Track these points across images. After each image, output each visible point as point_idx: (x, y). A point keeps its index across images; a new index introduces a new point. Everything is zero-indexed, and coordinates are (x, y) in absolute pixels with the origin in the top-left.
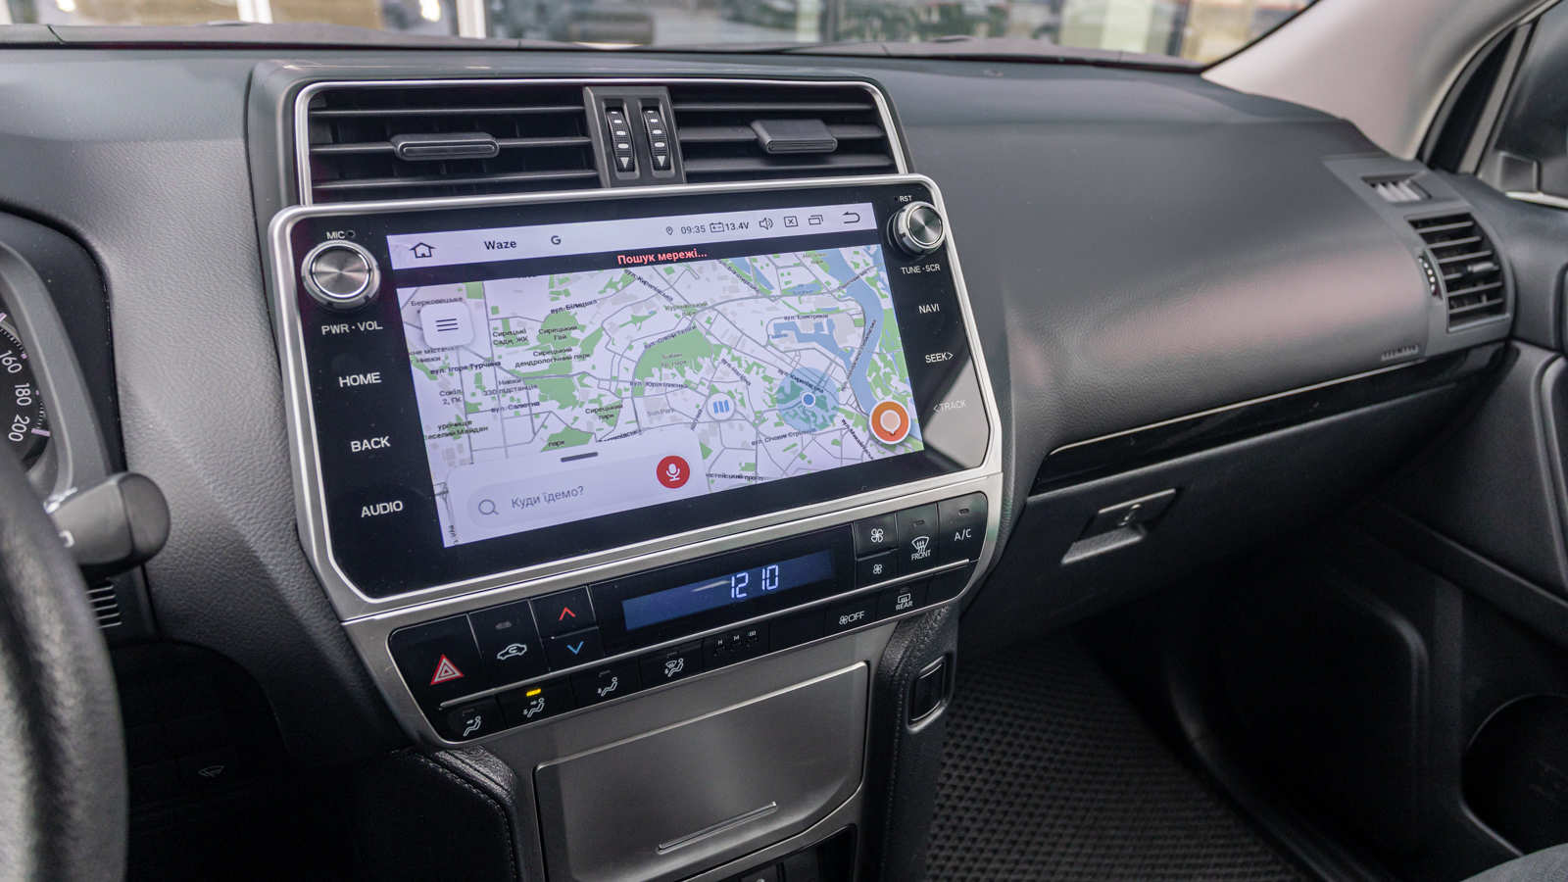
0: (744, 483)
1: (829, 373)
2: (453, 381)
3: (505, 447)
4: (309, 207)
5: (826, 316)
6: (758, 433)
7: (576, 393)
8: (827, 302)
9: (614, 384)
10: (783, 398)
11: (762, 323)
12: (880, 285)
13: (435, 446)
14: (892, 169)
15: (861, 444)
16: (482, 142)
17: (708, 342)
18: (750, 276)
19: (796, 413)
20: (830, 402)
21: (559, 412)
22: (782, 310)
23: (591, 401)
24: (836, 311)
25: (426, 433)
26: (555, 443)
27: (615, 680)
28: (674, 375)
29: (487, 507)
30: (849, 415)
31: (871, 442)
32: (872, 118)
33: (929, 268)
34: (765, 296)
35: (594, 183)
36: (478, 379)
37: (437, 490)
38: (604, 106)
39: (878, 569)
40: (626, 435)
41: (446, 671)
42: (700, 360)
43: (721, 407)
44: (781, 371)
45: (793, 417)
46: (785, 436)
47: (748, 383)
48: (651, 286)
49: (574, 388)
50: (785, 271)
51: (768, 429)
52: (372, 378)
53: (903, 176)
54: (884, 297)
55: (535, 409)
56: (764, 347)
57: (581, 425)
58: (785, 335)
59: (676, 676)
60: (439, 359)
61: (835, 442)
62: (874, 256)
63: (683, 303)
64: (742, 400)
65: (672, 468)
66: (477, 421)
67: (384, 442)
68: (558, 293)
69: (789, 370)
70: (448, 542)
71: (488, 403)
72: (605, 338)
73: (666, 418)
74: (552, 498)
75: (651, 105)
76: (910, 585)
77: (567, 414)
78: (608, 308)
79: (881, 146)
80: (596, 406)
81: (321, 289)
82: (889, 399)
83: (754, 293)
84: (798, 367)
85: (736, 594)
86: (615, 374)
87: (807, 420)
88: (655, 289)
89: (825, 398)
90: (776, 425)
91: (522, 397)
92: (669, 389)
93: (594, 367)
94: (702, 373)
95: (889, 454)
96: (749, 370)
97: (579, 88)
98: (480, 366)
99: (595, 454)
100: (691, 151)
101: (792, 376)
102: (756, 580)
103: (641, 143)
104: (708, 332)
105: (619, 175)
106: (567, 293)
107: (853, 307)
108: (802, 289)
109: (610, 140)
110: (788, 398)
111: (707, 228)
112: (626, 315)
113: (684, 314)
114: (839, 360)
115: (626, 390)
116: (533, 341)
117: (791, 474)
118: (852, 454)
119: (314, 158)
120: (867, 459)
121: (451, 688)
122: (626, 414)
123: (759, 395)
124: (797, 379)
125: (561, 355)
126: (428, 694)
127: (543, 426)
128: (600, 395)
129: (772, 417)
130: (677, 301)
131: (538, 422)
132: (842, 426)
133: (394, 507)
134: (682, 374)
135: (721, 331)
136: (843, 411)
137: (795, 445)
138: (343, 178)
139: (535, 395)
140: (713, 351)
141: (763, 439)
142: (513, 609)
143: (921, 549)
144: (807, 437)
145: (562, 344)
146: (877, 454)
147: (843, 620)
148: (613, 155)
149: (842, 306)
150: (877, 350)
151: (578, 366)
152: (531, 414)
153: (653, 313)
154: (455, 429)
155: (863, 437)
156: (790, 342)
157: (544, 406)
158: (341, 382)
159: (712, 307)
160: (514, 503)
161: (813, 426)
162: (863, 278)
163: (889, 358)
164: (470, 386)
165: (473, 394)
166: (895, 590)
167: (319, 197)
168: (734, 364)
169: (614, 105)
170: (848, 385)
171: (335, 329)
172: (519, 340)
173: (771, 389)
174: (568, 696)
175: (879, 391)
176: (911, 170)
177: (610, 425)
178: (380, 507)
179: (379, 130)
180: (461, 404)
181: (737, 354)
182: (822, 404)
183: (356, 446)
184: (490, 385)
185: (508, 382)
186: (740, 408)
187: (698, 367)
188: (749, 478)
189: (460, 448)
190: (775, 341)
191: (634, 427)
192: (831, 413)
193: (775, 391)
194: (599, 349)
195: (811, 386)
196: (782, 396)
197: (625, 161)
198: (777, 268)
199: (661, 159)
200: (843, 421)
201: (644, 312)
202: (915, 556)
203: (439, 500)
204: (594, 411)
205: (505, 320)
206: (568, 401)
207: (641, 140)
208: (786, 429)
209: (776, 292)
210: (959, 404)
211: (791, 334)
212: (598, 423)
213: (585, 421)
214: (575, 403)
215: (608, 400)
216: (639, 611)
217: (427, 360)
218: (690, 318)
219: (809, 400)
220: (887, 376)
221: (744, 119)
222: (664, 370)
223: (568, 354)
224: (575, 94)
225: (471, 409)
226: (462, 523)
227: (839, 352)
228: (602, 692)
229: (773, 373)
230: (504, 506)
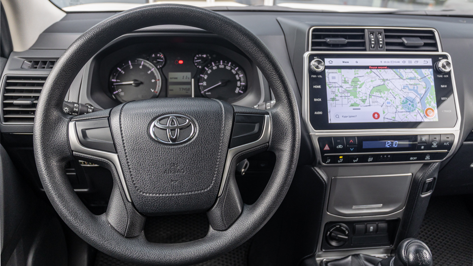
1: (416, 98)
2: (334, 89)
3: (342, 105)
4: (311, 52)
5: (416, 85)
6: (396, 110)
7: (357, 95)
8: (417, 82)
9: (365, 94)
10: (404, 103)
11: (400, 85)
12: (431, 79)
13: (329, 102)
14: (437, 51)
15: (422, 117)
16: (343, 40)
17: (387, 88)
18: (399, 74)
19: (406, 107)
20: (415, 106)
21: (353, 99)
22: (406, 82)
23: (360, 98)
24: (419, 84)
25: (328, 99)
26: (352, 105)
27: (357, 159)
28: (379, 94)
29: (337, 116)
30: (419, 109)
31: (424, 117)
32: (433, 38)
33: (445, 76)
34: (402, 79)
35: (365, 50)
36: (338, 90)
37: (329, 111)
38: (369, 33)
39: (423, 147)
40: (367, 106)
41: (327, 148)
42: (385, 92)
43: (388, 103)
44: (404, 97)
45: (405, 108)
46: (403, 112)
47: (395, 98)
48: (376, 74)
49: (357, 94)
50: (407, 73)
51: (399, 109)
52: (320, 87)
53: (440, 52)
54: (432, 82)
55: (349, 98)
56: (400, 91)
57: (358, 102)
58: (406, 89)
59: (370, 162)
60: (331, 84)
61: (415, 115)
62: (430, 72)
63: (382, 78)
64: (394, 102)
66: (337, 98)
67: (320, 100)
68: (356, 73)
69: (405, 97)
70: (329, 122)
71: (340, 95)
72: (364, 84)
73: (376, 103)
74: (350, 117)
75: (379, 33)
76: (430, 154)
77: (355, 100)
78: (366, 78)
79: (435, 45)
80: (361, 99)
81: (314, 68)
82: (430, 107)
83: (399, 78)
84: (408, 96)
85: (387, 146)
86: (366, 92)
87: (409, 109)
88: (377, 75)
89: (414, 104)
90: (401, 109)
91: (346, 95)
92: (377, 97)
93: (362, 90)
94: (385, 95)
95: (429, 121)
96: (396, 95)
97: (364, 29)
98: (339, 87)
99: (360, 109)
100: (388, 44)
101: (406, 98)
102: (392, 144)
103: (377, 41)
104: (387, 86)
105: (371, 49)
106: (358, 74)
107: (424, 84)
108: (411, 78)
109: (370, 41)
110: (405, 103)
111: (390, 62)
112: (370, 80)
113: (383, 81)
114: (418, 96)
115: (368, 96)
116: (350, 82)
117: (404, 121)
119: (312, 42)
120: (423, 120)
121: (327, 152)
122: (367, 101)
123: (398, 102)
124: (407, 99)
125: (355, 87)
126: (323, 151)
127: (350, 101)
128: (362, 97)
129: (400, 107)
130: (381, 78)
131: (349, 100)
132: (417, 112)
133: (321, 113)
134: (381, 94)
135: (390, 85)
136: (418, 108)
137: (405, 114)
138: (317, 46)
139: (349, 94)
140: (388, 90)
141: (397, 112)
142: (341, 138)
143: (435, 145)
144: (408, 113)
145: (356, 84)
146: (425, 120)
147: (411, 158)
148: (370, 44)
149: (420, 83)
150: (428, 95)
151: (358, 90)
152: (348, 99)
153: (375, 80)
154: (333, 99)
155: (422, 115)
157: (351, 97)
158: (314, 87)
159: (389, 80)
160: (343, 116)
161: (410, 111)
162: (427, 77)
163: (431, 97)
164: (337, 91)
165: (337, 93)
166: (426, 154)
167: (312, 50)
168: (393, 94)
169: (372, 33)
170: (420, 102)
171: (315, 76)
172: (347, 82)
173: (401, 101)
174: (348, 160)
175: (428, 105)
176: (443, 51)
177: (364, 103)
178: (318, 112)
180: (335, 94)
181: (393, 91)
182: (413, 106)
183: (315, 100)
184: (341, 91)
185: (344, 91)
186: (393, 104)
188: (393, 120)
189: (334, 103)
190: (403, 90)
191: (369, 104)
192: (415, 108)
193: (402, 101)
194: (363, 86)
195: (410, 101)
196: (403, 103)
197: (373, 46)
198: (405, 72)
200: (418, 111)
201: (373, 80)
202: (433, 146)
203: (329, 113)
204: (361, 100)
205: (345, 78)
206: (355, 97)
208: (403, 110)
209: (404, 78)
210: (449, 111)
211: (407, 88)
212: (361, 103)
213: (358, 101)
214: (357, 97)
215: (364, 98)
216: (366, 145)
217: (329, 84)
218: (384, 82)
220: (430, 102)
221: (400, 37)
222: (377, 93)
223: (357, 87)
224: (363, 30)
225: (336, 95)
226: (332, 119)
227: (418, 94)
228: (354, 161)
229: (402, 97)
230: (341, 117)
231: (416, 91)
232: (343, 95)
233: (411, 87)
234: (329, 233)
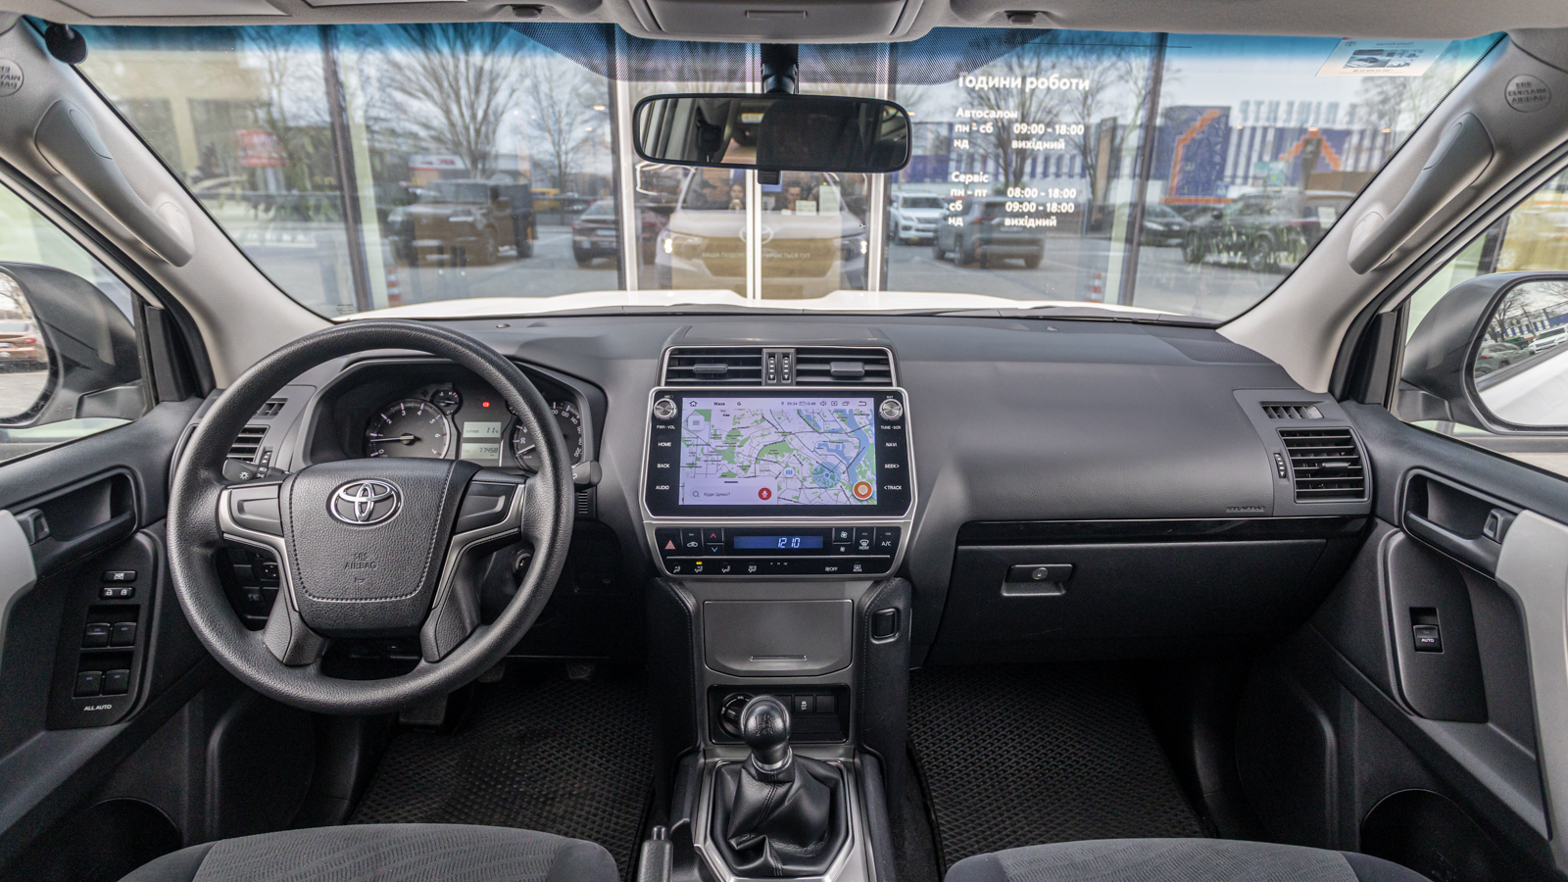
0: (792, 503)
1: (839, 465)
2: (694, 449)
3: (706, 474)
4: (663, 387)
5: (842, 443)
6: (802, 485)
7: (735, 459)
8: (844, 437)
9: (749, 458)
10: (816, 473)
11: (813, 442)
12: (870, 432)
13: (683, 470)
14: (890, 384)
15: (847, 497)
16: (722, 367)
17: (789, 447)
18: (812, 424)
19: (820, 480)
20: (836, 478)
21: (727, 465)
22: (823, 438)
23: (740, 463)
24: (847, 441)
25: (681, 465)
26: (724, 476)
27: (728, 567)
28: (773, 458)
29: (696, 494)
30: (844, 484)
31: (852, 497)
32: (886, 362)
33: (895, 428)
34: (817, 432)
35: (760, 384)
36: (702, 449)
37: (681, 485)
38: (769, 355)
39: (842, 549)
40: (750, 477)
41: (670, 546)
42: (784, 453)
43: (789, 472)
44: (817, 462)
46: (814, 488)
47: (802, 465)
48: (771, 423)
49: (734, 457)
50: (828, 423)
51: (807, 484)
52: (669, 444)
53: (894, 388)
54: (871, 437)
55: (719, 463)
56: (812, 452)
57: (734, 471)
58: (822, 448)
59: (753, 573)
60: (690, 441)
61: (835, 494)
62: (869, 422)
63: (782, 431)
64: (798, 472)
65: (765, 492)
66: (699, 464)
67: (668, 466)
68: (736, 423)
69: (821, 462)
70: (681, 503)
71: (704, 458)
72: (749, 441)
73: (766, 473)
74: (719, 495)
75: (786, 355)
76: (859, 561)
77: (730, 466)
78: (752, 430)
79: (887, 374)
80: (741, 465)
81: (658, 414)
82: (864, 480)
83: (812, 430)
84: (825, 462)
85: (780, 545)
86: (750, 454)
87: (825, 483)
89: (834, 476)
90: (811, 483)
91: (715, 458)
92: (770, 462)
93: (743, 451)
94: (784, 458)
95: (859, 503)
96: (804, 460)
97: (761, 349)
98: (704, 445)
99: (736, 482)
100: (800, 373)
101: (822, 465)
102: (790, 542)
103: (779, 371)
104: (790, 443)
105: (769, 382)
106: (739, 423)
107: (856, 441)
109: (767, 369)
110: (818, 473)
111: (798, 403)
112: (759, 433)
113: (782, 435)
114: (844, 461)
115: (753, 460)
116: (724, 438)
117: (813, 503)
118: (842, 500)
119: (668, 371)
120: (848, 503)
121: (671, 552)
122: (751, 469)
123: (806, 470)
124: (824, 466)
125: (732, 445)
126: (664, 553)
127: (721, 469)
128: (743, 461)
129: (810, 480)
130: (780, 430)
131: (719, 467)
132: (840, 488)
133: (666, 488)
134: (776, 457)
135: (795, 443)
136: (842, 482)
137: (817, 492)
138: (679, 377)
139: (720, 457)
140: (791, 451)
141: (804, 488)
142: (696, 530)
143: (864, 545)
144: (823, 490)
145: (734, 441)
146: (854, 502)
147: (827, 569)
148: (768, 374)
149: (850, 439)
150: (863, 459)
151: (737, 449)
152: (717, 464)
154: (690, 466)
155: (849, 494)
156: (824, 451)
157: (723, 462)
158: (659, 444)
159: (793, 434)
160: (705, 494)
161: (827, 486)
163: (868, 463)
164: (699, 451)
165: (699, 454)
166: (852, 561)
167: (667, 384)
168: (798, 457)
169: (772, 355)
170: (846, 472)
171: (661, 427)
173: (811, 469)
174: (712, 568)
175: (860, 476)
176: (898, 385)
178: (662, 487)
179: (692, 362)
180: (695, 457)
181: (800, 453)
182: (833, 478)
183: (659, 466)
184: (706, 452)
185: (712, 452)
186: (797, 474)
187: (783, 456)
188: (795, 502)
189: (691, 472)
190: (817, 450)
191: (753, 475)
192: (836, 482)
193: (813, 469)
194: (746, 444)
195: (829, 470)
197: (772, 376)
198: (824, 421)
199: (786, 376)
200: (841, 486)
202: (861, 548)
203: (680, 488)
205: (715, 430)
206: (731, 461)
207: (780, 369)
208: (815, 485)
209: (822, 431)
210: (898, 488)
211: (825, 448)
212: (743, 472)
213: (735, 469)
214: (733, 462)
215: (746, 463)
216: (742, 542)
217: (687, 441)
218: (784, 437)
219: (827, 475)
220: (866, 471)
221: (826, 361)
222: (769, 455)
223: (735, 445)
224: (759, 351)
225: (698, 459)
226: (686, 498)
227: (845, 458)
228: (724, 571)
229: (814, 462)
230: (701, 494)
231: (841, 454)
232: (710, 458)
233: (832, 446)
234: (724, 709)
